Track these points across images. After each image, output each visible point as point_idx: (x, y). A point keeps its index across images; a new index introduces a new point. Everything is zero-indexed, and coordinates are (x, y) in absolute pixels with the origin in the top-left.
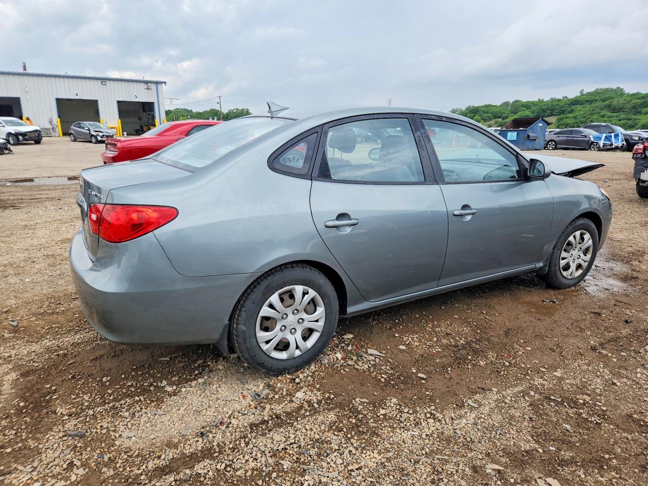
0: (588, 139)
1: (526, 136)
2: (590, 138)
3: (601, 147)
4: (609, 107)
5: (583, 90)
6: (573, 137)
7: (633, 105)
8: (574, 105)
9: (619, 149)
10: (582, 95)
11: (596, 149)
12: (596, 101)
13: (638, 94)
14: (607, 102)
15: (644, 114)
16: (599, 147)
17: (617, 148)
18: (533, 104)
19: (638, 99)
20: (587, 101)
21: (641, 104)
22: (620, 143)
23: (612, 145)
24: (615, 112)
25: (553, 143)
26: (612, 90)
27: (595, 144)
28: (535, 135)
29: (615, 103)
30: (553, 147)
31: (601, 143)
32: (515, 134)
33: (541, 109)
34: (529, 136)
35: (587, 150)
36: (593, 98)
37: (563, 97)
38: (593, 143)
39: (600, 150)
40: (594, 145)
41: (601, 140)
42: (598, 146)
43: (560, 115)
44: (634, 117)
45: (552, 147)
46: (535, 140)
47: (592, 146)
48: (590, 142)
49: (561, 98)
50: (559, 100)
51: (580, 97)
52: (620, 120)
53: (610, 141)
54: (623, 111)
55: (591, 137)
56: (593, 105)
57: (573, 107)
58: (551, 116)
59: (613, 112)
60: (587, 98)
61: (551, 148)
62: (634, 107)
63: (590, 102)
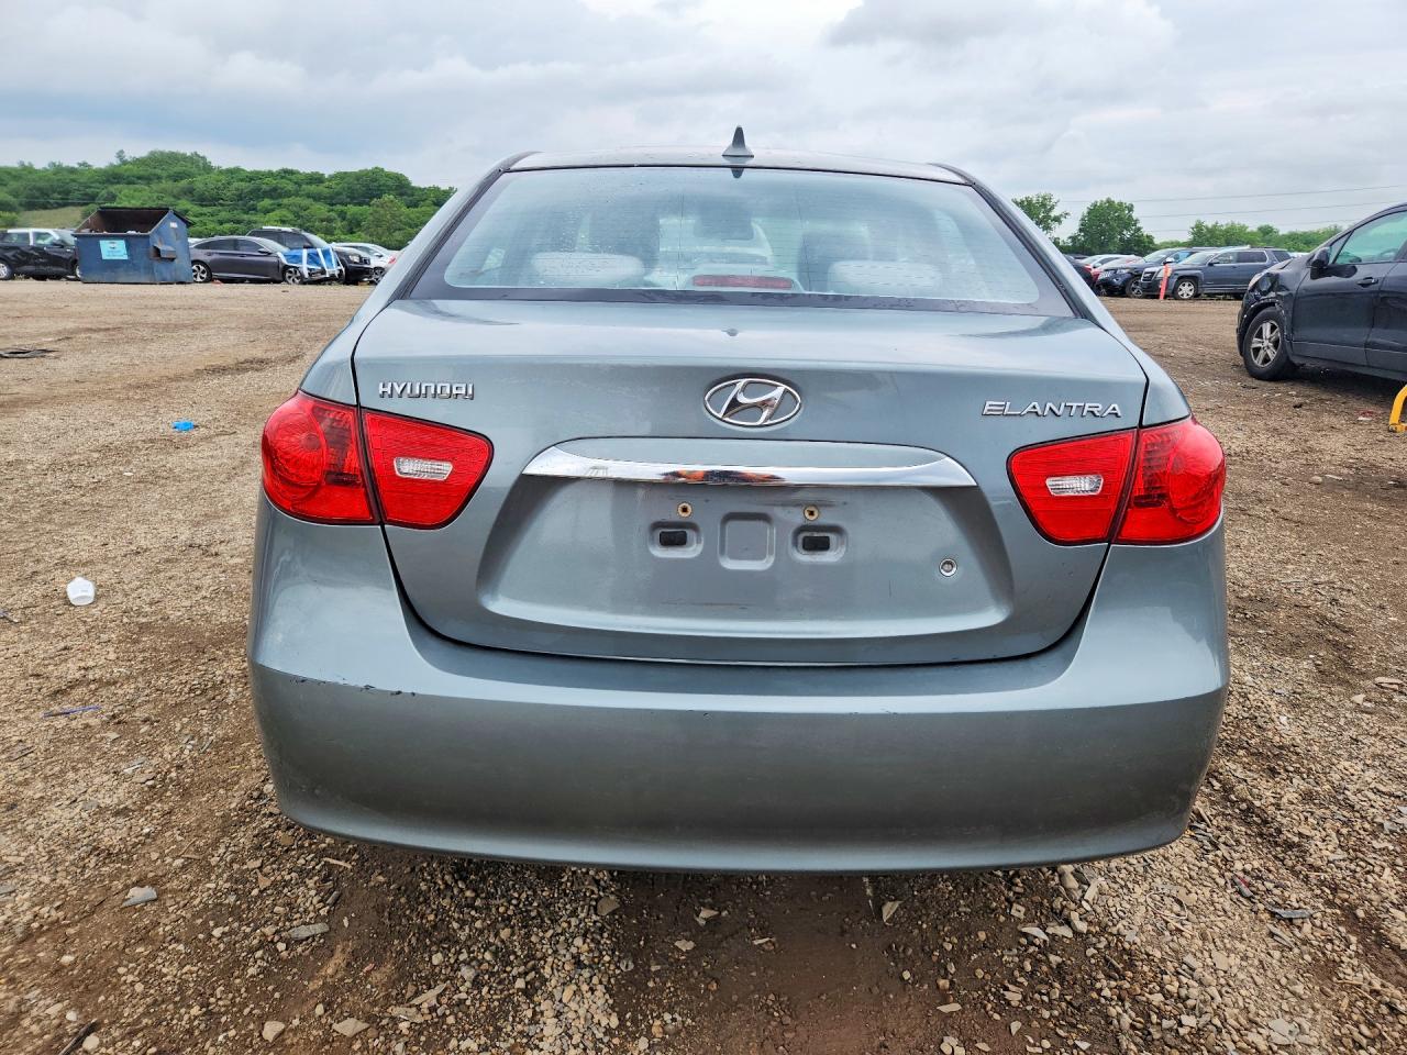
0: (275, 260)
1: (152, 250)
2: (278, 257)
3: (307, 276)
4: (189, 192)
5: (122, 152)
6: (242, 255)
7: (238, 193)
8: (112, 183)
9: (336, 280)
10: (125, 163)
11: (297, 281)
12: (159, 178)
13: (237, 170)
14: (184, 183)
15: (261, 211)
16: (302, 276)
17: (331, 280)
18: (9, 173)
19: (242, 180)
20: (139, 178)
21: (251, 192)
22: (333, 269)
23: (323, 272)
24: (206, 206)
25: (202, 268)
26: (184, 158)
27: (292, 270)
28: (171, 249)
29: (199, 183)
30: (204, 276)
31: (305, 268)
32: (120, 245)
33: (34, 187)
34: (158, 251)
35: (279, 282)
36: (150, 170)
37: (80, 164)
38: (286, 268)
39: (304, 282)
40: (291, 272)
41: (301, 261)
42: (298, 274)
43: (86, 204)
44: (245, 217)
45: (201, 278)
46: (173, 260)
47: (288, 275)
48: (281, 266)
49: (76, 166)
50: (72, 171)
51: (120, 166)
52: (221, 223)
53: (318, 264)
54: (222, 205)
55: (280, 254)
56: (154, 186)
57: (113, 189)
58: (65, 205)
59: (202, 206)
60: (136, 170)
61: (199, 279)
62: (240, 197)
63: (148, 179)
